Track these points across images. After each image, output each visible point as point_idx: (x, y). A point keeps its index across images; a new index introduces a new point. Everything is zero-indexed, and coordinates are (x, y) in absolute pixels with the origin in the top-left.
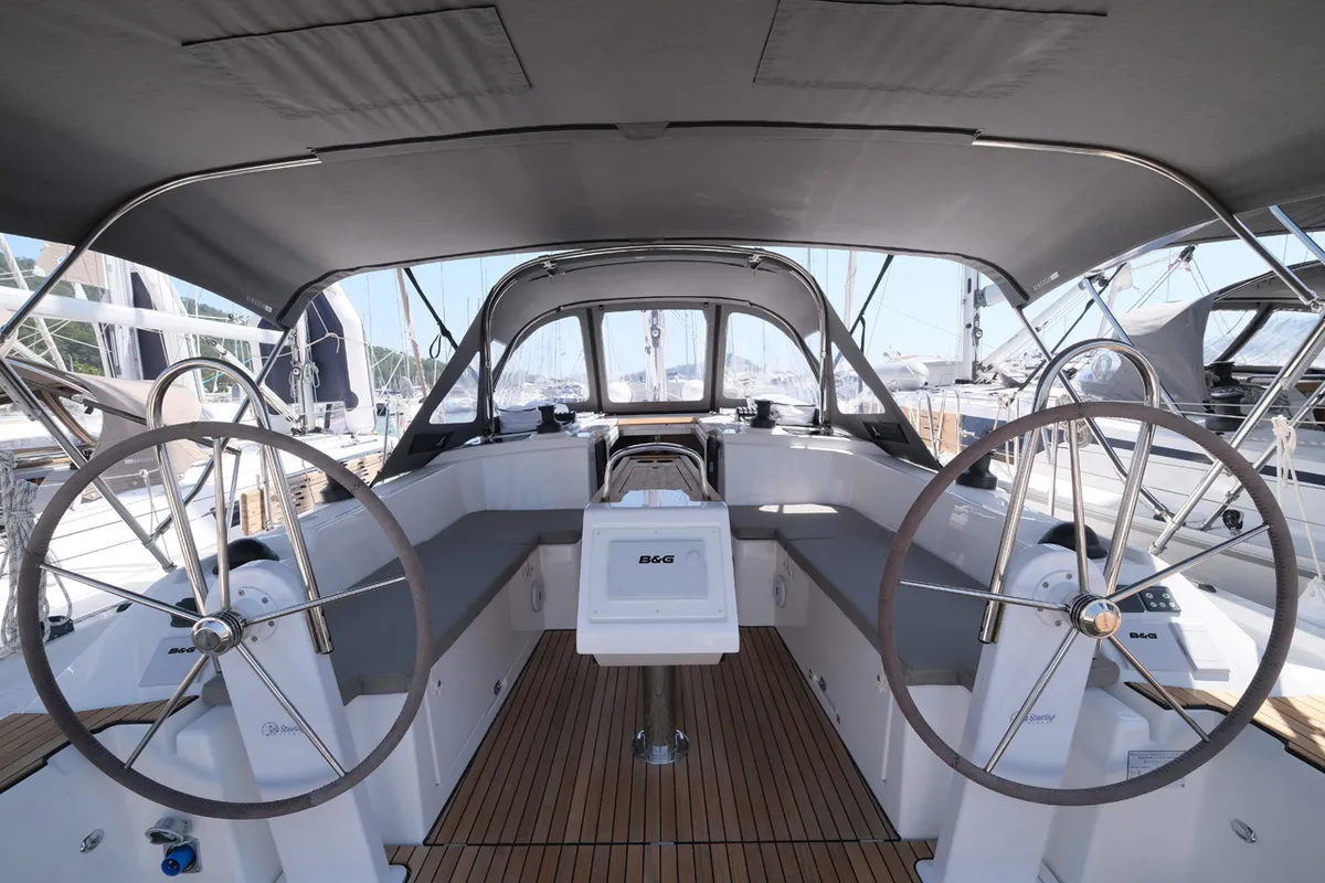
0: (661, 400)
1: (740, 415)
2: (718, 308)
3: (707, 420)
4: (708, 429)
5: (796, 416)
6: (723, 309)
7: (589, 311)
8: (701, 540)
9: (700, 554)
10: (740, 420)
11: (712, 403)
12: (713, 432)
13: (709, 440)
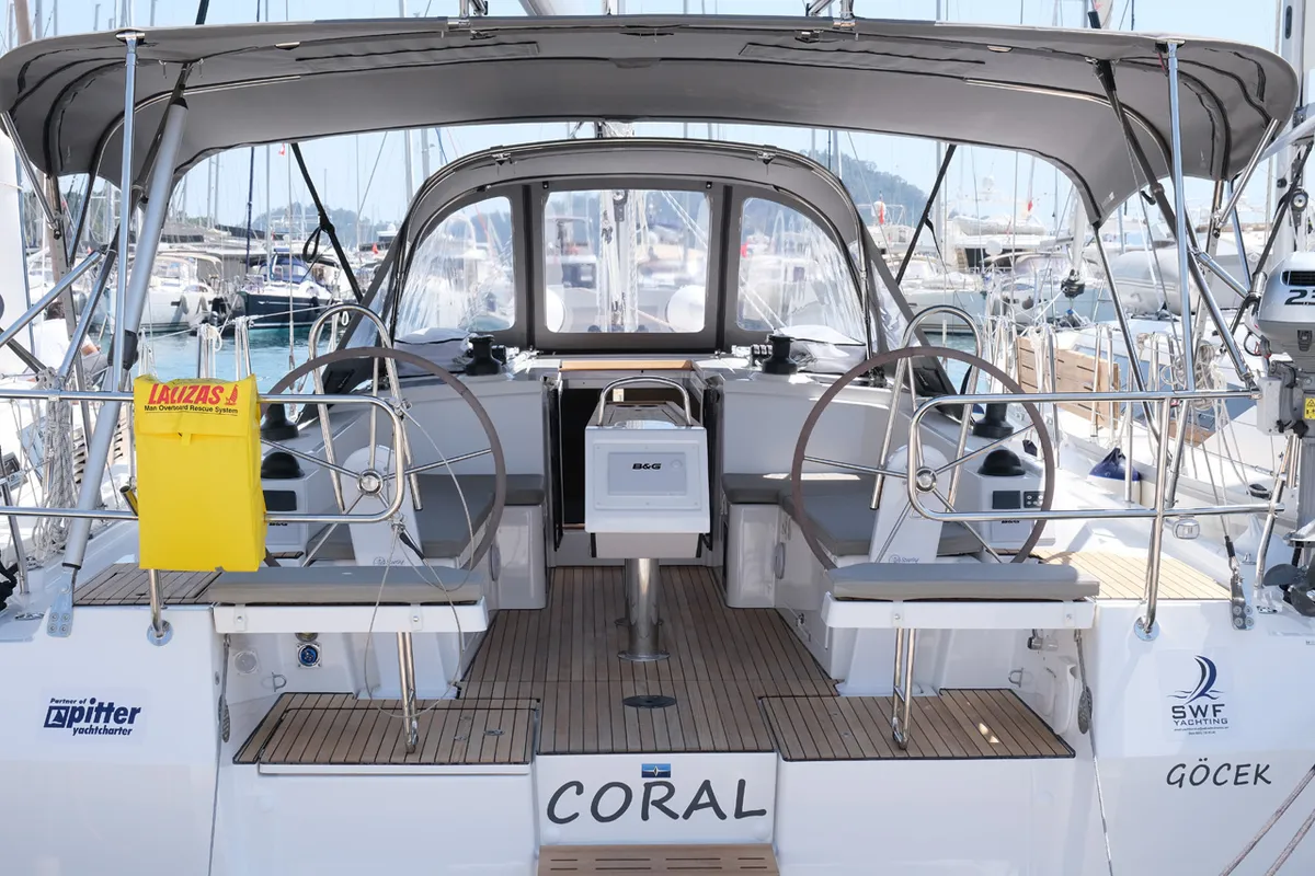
0: (627, 331)
1: (755, 356)
2: (728, 190)
3: (707, 364)
4: (705, 376)
5: (837, 359)
6: (734, 193)
7: (527, 190)
8: (683, 453)
9: (682, 464)
10: (754, 365)
11: (718, 339)
12: (712, 381)
13: (706, 392)
